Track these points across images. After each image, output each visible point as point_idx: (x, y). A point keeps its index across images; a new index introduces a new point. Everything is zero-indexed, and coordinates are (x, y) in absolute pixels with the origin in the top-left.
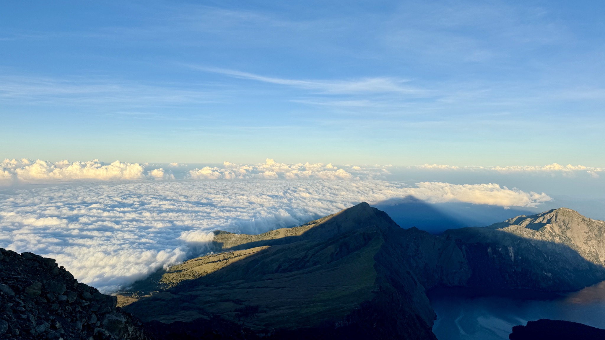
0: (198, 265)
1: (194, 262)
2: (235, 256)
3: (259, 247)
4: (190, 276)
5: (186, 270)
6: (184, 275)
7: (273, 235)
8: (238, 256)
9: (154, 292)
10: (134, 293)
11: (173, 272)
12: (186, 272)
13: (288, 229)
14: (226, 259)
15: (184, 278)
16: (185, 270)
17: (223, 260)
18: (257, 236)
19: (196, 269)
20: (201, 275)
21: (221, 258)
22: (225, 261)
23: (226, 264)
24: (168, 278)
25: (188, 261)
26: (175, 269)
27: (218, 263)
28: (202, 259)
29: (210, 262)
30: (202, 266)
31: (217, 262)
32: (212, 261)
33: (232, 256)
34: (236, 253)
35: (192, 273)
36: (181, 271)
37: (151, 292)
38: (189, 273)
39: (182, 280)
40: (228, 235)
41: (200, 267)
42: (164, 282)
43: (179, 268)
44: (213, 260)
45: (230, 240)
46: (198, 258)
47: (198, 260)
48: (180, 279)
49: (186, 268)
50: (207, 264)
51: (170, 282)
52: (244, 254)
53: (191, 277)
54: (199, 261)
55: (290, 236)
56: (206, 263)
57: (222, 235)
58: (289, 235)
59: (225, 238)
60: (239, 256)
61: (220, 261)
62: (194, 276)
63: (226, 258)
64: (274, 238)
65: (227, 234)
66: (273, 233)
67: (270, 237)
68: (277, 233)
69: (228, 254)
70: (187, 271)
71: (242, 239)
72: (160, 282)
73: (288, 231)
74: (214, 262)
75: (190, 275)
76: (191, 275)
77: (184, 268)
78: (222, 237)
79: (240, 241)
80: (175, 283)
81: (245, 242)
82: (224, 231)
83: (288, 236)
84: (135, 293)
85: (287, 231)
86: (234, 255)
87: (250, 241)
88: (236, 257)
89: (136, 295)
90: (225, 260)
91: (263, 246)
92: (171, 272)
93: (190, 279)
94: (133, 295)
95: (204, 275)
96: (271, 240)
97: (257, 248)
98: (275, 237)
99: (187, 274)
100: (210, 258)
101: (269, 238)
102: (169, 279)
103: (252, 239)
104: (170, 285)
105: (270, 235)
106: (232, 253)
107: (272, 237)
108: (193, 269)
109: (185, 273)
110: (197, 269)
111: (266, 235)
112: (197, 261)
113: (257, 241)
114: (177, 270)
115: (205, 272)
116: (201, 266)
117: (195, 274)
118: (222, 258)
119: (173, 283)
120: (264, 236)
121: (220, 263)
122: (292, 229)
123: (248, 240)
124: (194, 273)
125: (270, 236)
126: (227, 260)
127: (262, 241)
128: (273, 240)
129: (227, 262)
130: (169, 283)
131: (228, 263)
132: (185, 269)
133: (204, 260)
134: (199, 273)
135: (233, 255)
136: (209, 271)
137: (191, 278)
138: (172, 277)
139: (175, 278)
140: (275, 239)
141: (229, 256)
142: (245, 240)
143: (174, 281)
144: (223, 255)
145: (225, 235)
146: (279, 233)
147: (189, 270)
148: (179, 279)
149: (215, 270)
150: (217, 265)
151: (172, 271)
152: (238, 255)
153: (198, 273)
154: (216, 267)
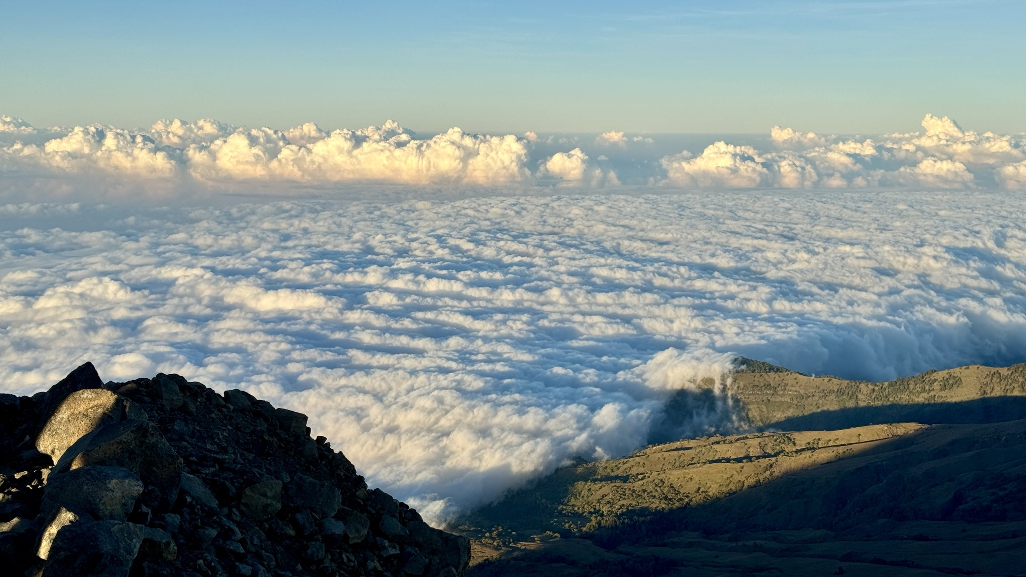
0: (677, 464)
1: (666, 454)
2: (799, 448)
3: (885, 427)
4: (654, 497)
5: (643, 479)
6: (634, 491)
7: (936, 386)
8: (811, 449)
9: (545, 534)
10: (488, 532)
11: (601, 480)
12: (641, 482)
13: (993, 370)
14: (770, 456)
15: (634, 503)
16: (640, 477)
17: (758, 457)
18: (876, 388)
19: (671, 477)
20: (687, 497)
21: (751, 450)
22: (765, 462)
23: (768, 473)
24: (588, 497)
25: (648, 451)
26: (609, 470)
27: (741, 464)
28: (691, 448)
29: (716, 458)
30: (692, 471)
31: (739, 460)
32: (723, 458)
33: (789, 448)
34: (803, 438)
35: (658, 489)
36: (625, 479)
37: (536, 534)
38: (650, 488)
39: (630, 508)
40: (776, 376)
41: (683, 471)
42: (576, 509)
43: (621, 470)
44: (727, 456)
45: (781, 392)
46: (677, 444)
47: (677, 449)
48: (623, 505)
49: (641, 470)
50: (707, 465)
51: (592, 510)
52: (831, 444)
53: (657, 501)
54: (681, 452)
55: (1000, 397)
56: (705, 463)
57: (758, 375)
58: (998, 392)
59: (768, 386)
60: (814, 448)
61: (748, 458)
62: (666, 498)
63: (769, 451)
64: (940, 401)
65: (772, 374)
66: (935, 380)
67: (925, 395)
68: (951, 382)
69: (776, 441)
70: (644, 481)
71: (825, 394)
72: (564, 507)
73: (995, 379)
74: (728, 460)
75: (654, 494)
76: (656, 494)
77: (634, 471)
78: (756, 383)
79: (817, 398)
80: (608, 515)
81: (832, 405)
82: (763, 363)
83: (993, 395)
84: (491, 532)
85: (988, 379)
86: (794, 444)
87: (851, 404)
88: (803, 453)
89: (493, 539)
90: (764, 457)
91: (898, 422)
92: (597, 480)
93: (654, 506)
94: (486, 538)
95: (698, 499)
96: (929, 404)
97: (877, 427)
98: (943, 394)
99: (644, 491)
100: (715, 446)
101: (921, 399)
102: (590, 499)
103: (860, 396)
104: (593, 518)
105: (927, 388)
106: (789, 439)
107: (932, 393)
108: (663, 476)
109: (637, 485)
110: (674, 476)
111: (911, 387)
112: (676, 453)
113: (878, 403)
114: (613, 474)
115: (699, 489)
116: (687, 471)
117: (669, 491)
118: (754, 451)
119: (602, 515)
120: (902, 388)
121: (748, 467)
122: (1010, 372)
123: (845, 397)
124: (667, 489)
125: (924, 390)
126: (774, 459)
127: (893, 406)
128: (935, 405)
129: (771, 466)
130: (590, 513)
131: (777, 471)
132: (638, 474)
133: (698, 450)
134: (682, 491)
135: (791, 444)
136: (714, 490)
137: (656, 504)
138: (598, 495)
139: (607, 498)
140: (942, 404)
141: (778, 448)
142: (833, 397)
143: (605, 509)
144: (759, 440)
145: (766, 377)
146: (958, 382)
147: (651, 479)
148: (621, 503)
149: (732, 487)
150: (739, 470)
151: (599, 477)
152: (808, 446)
153: (679, 492)
154: (737, 477)
